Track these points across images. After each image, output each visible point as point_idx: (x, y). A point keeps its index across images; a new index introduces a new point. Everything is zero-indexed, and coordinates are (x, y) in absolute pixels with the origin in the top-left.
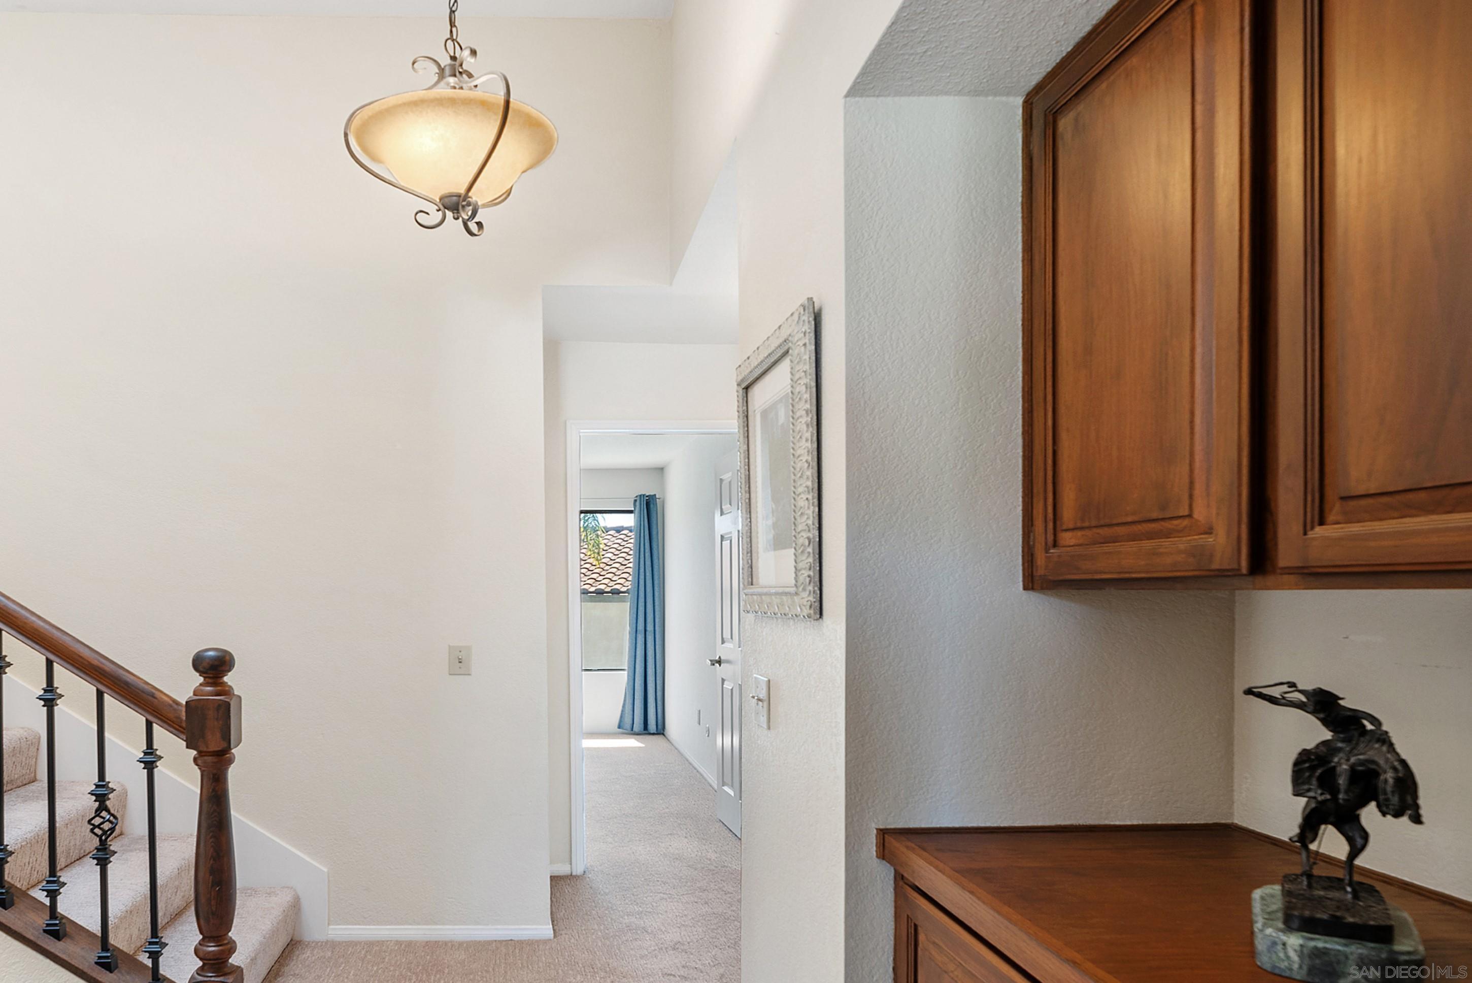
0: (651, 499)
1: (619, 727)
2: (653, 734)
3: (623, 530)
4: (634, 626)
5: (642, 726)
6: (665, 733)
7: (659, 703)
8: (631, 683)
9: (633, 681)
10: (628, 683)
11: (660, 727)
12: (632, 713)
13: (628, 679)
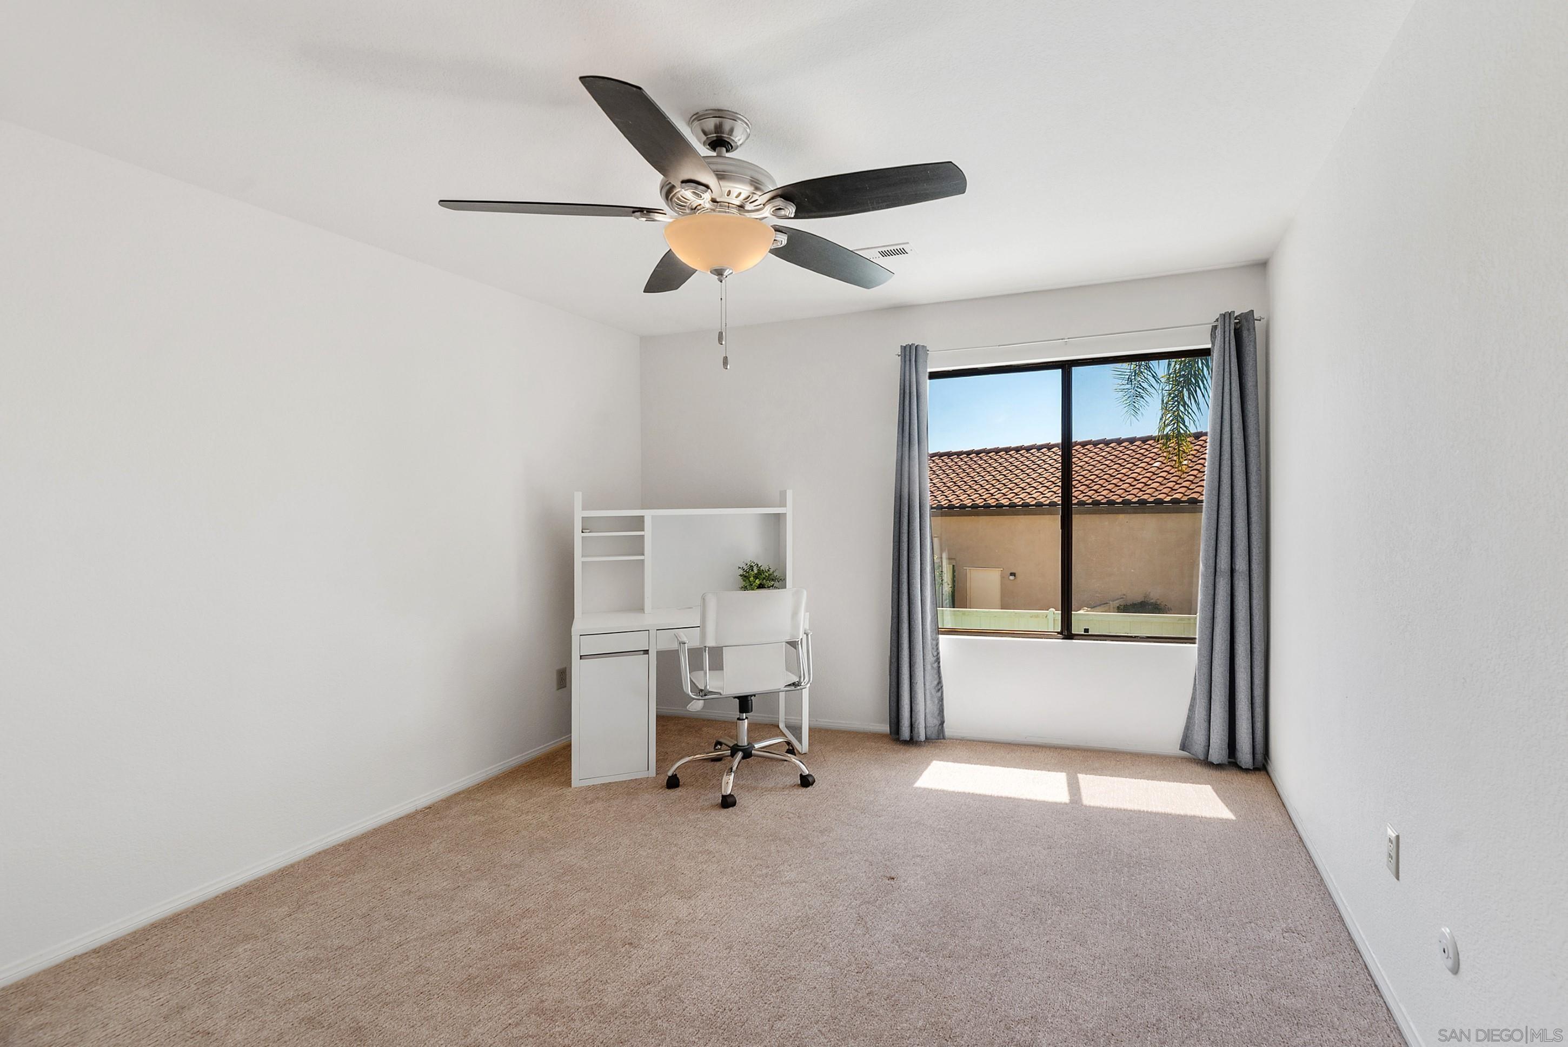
0: (1244, 321)
1: (1183, 747)
2: (1247, 770)
3: (1201, 436)
4: (1212, 562)
5: (1225, 752)
6: (1269, 769)
7: (1259, 710)
8: (1205, 670)
9: (1208, 666)
10: (1199, 668)
11: (1259, 757)
12: (1206, 724)
13: (1200, 661)
